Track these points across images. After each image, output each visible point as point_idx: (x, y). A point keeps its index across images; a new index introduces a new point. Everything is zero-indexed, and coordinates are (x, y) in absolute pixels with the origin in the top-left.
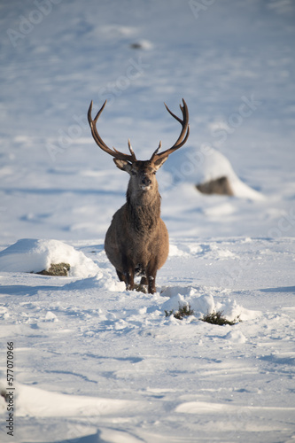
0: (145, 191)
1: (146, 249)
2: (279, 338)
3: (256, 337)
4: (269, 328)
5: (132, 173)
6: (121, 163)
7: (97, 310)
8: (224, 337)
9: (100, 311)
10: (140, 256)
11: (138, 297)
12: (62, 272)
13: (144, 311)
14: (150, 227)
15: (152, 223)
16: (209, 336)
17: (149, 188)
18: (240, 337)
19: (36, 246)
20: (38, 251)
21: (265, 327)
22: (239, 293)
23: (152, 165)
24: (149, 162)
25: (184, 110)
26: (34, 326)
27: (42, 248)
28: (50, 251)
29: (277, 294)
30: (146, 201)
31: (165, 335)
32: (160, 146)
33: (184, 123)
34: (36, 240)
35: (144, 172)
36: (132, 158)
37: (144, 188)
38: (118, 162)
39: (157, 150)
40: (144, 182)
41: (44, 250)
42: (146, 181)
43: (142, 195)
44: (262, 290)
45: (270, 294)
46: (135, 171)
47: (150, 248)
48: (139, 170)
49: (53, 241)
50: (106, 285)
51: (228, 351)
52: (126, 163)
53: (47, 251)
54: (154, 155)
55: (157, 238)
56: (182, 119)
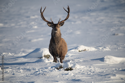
0: (56, 33)
1: (58, 49)
2: (84, 74)
3: (77, 74)
4: (82, 71)
5: (53, 28)
6: (49, 25)
7: (36, 68)
8: (67, 74)
9: (37, 69)
10: (56, 52)
11: (53, 64)
12: (48, 57)
13: (50, 68)
14: (58, 43)
15: (58, 42)
16: (63, 74)
17: (57, 32)
18: (71, 74)
19: (40, 50)
20: (40, 52)
21: (81, 70)
22: (84, 61)
23: (58, 25)
24: (57, 24)
25: (68, 9)
26: (13, 74)
27: (41, 51)
28: (44, 52)
29: (94, 61)
30: (56, 35)
31: (49, 75)
32: (60, 19)
33: (68, 12)
34: (40, 49)
35: (56, 27)
36: (52, 23)
37: (55, 32)
38: (48, 24)
39: (59, 21)
40: (55, 30)
41: (42, 51)
42: (56, 30)
43: (55, 34)
44: (91, 60)
45: (93, 61)
46: (53, 27)
47: (59, 49)
48: (54, 26)
49: (45, 49)
50: (45, 61)
51: (65, 78)
52: (51, 25)
53: (43, 51)
54: (59, 22)
55: (61, 46)
56: (68, 11)
